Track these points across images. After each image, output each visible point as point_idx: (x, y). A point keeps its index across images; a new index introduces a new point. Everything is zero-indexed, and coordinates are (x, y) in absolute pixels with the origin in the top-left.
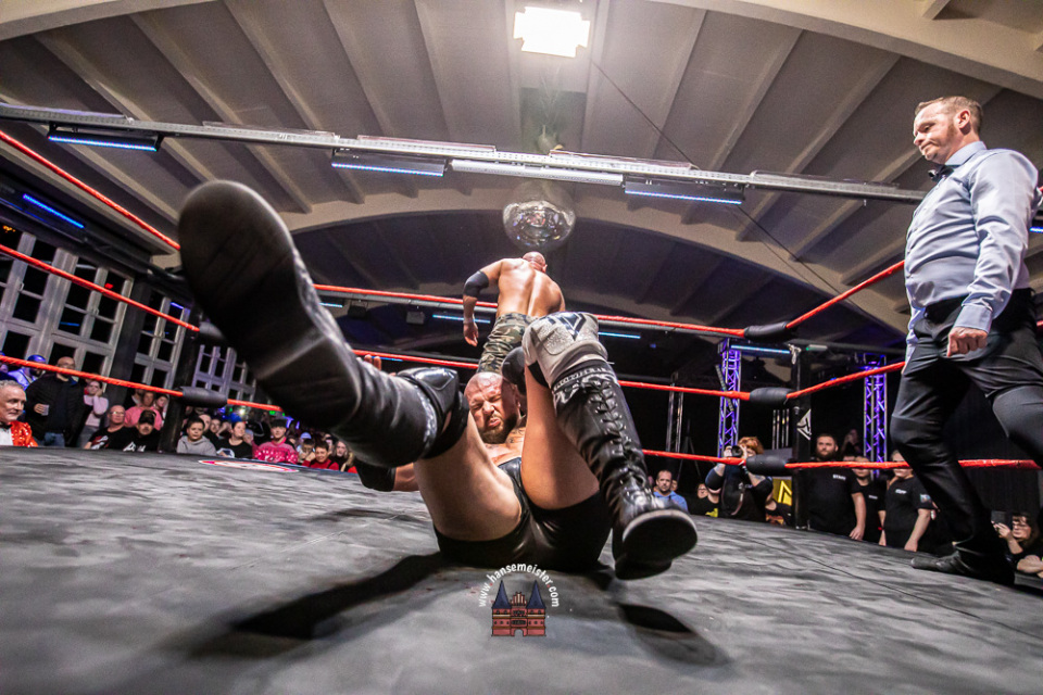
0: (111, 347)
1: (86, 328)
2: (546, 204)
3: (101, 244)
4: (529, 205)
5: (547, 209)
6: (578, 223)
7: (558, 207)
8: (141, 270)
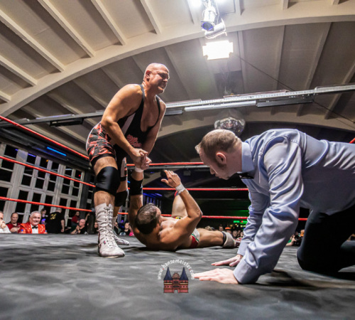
0: (78, 198)
1: (70, 191)
2: (231, 118)
3: (72, 160)
4: (224, 120)
5: (232, 121)
6: (247, 124)
7: (237, 119)
8: (86, 168)
